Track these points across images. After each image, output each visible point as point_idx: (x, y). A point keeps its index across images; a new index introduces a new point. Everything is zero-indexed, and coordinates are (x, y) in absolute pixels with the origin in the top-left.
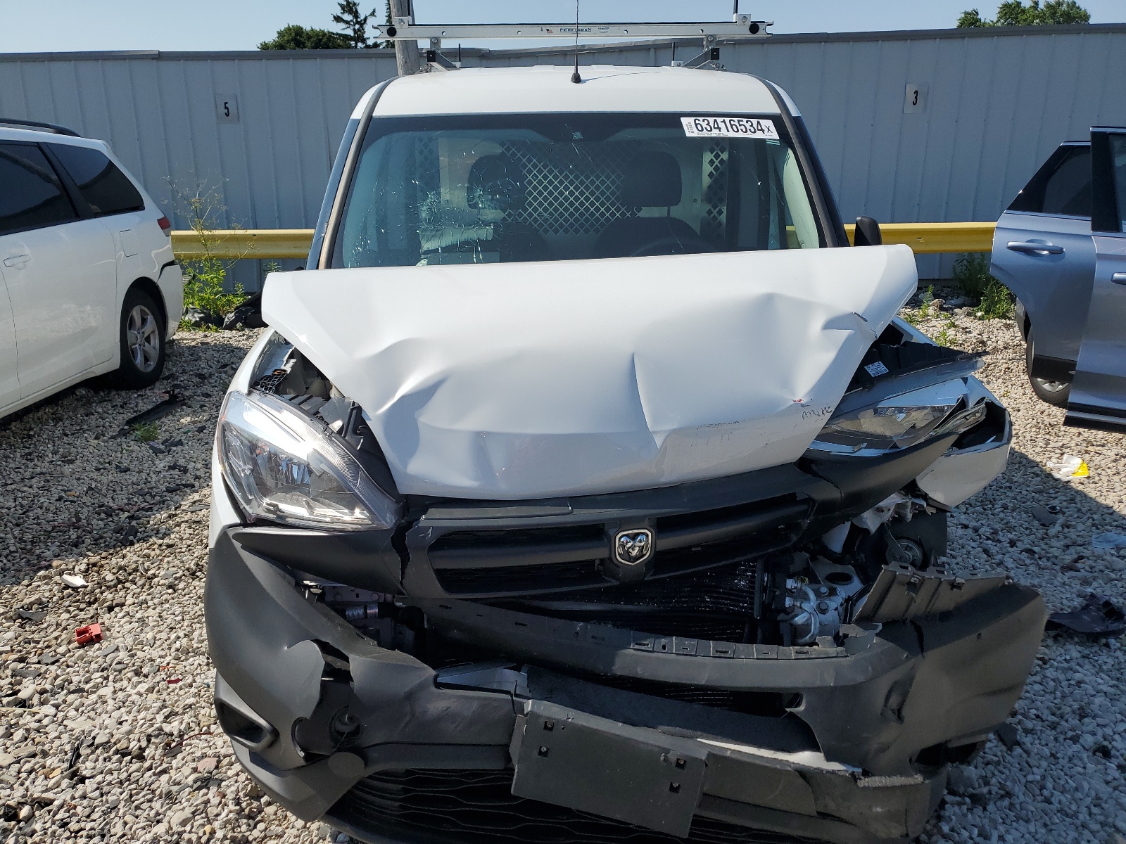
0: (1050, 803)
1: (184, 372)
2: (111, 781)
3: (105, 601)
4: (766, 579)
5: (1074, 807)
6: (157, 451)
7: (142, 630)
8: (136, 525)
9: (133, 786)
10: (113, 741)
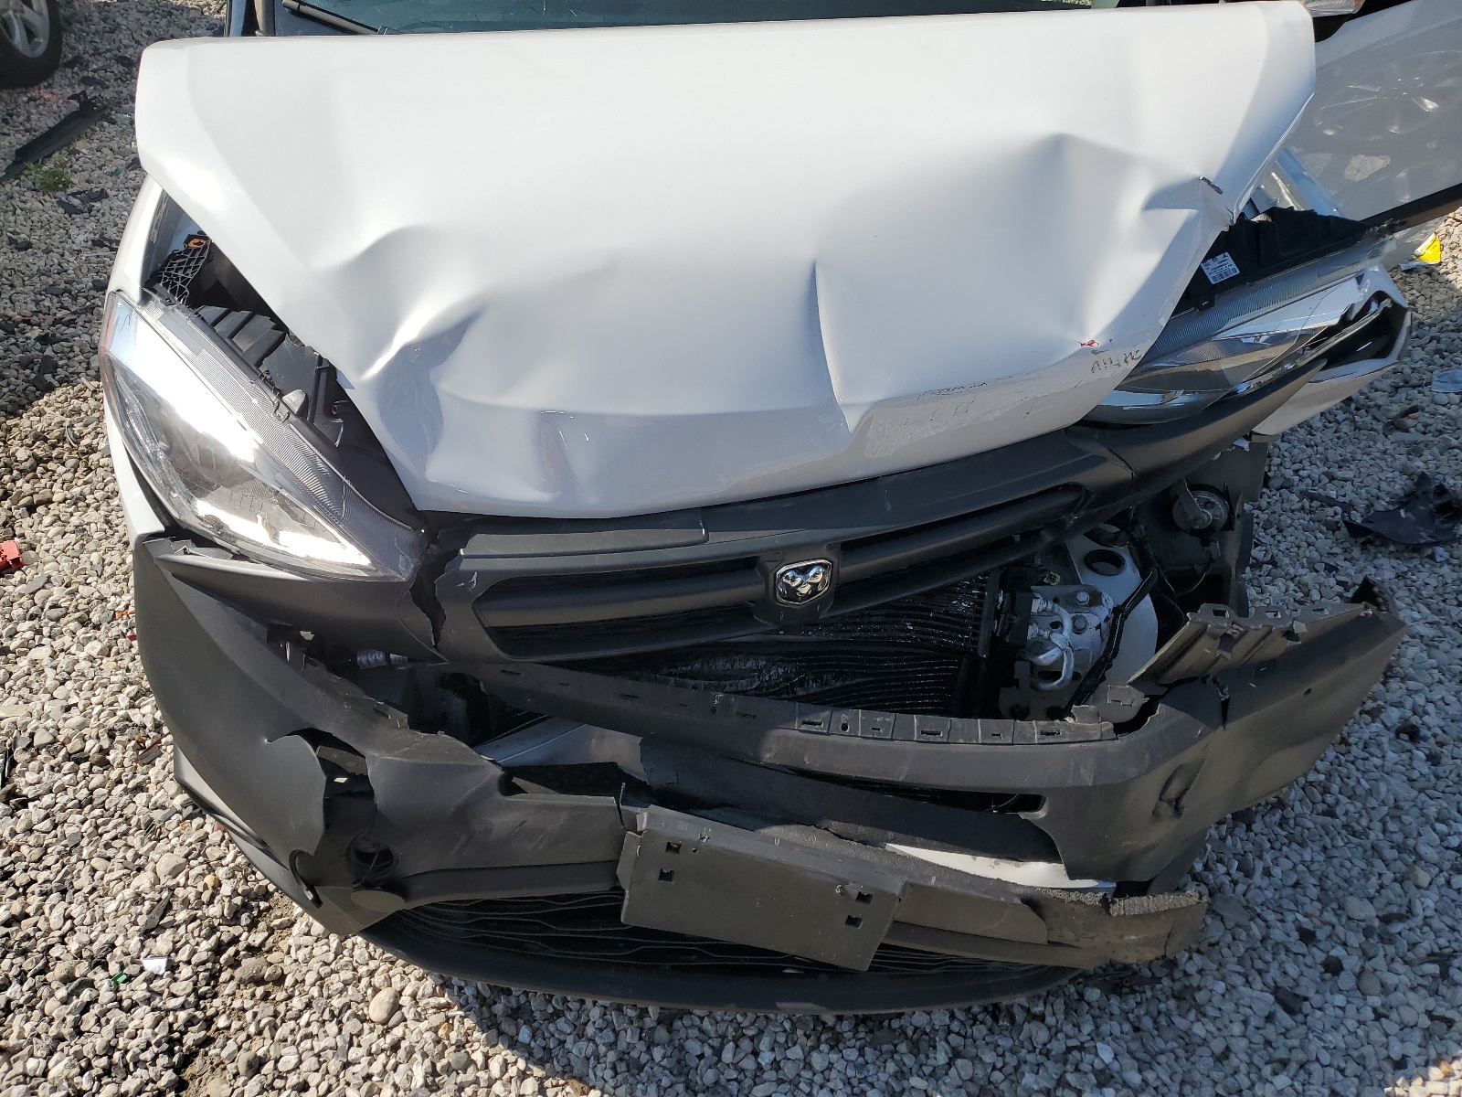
0: (1334, 816)
1: (97, 52)
2: (65, 804)
3: (20, 495)
4: (1001, 599)
5: (1364, 822)
6: (71, 210)
7: (83, 545)
8: (52, 354)
9: (97, 812)
10: (61, 738)
